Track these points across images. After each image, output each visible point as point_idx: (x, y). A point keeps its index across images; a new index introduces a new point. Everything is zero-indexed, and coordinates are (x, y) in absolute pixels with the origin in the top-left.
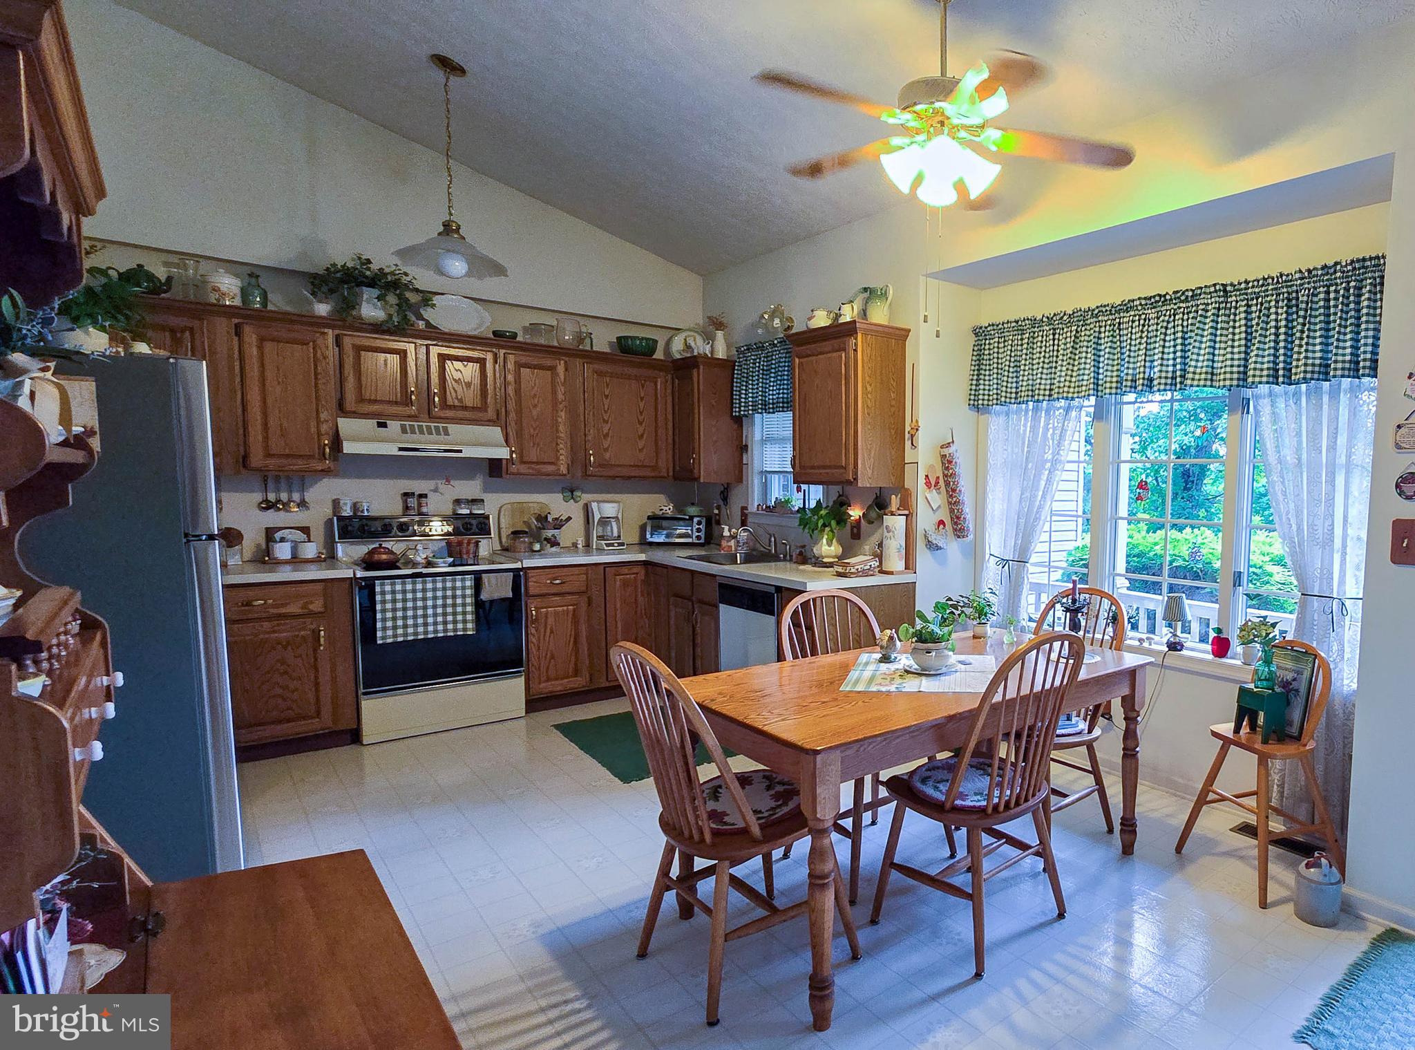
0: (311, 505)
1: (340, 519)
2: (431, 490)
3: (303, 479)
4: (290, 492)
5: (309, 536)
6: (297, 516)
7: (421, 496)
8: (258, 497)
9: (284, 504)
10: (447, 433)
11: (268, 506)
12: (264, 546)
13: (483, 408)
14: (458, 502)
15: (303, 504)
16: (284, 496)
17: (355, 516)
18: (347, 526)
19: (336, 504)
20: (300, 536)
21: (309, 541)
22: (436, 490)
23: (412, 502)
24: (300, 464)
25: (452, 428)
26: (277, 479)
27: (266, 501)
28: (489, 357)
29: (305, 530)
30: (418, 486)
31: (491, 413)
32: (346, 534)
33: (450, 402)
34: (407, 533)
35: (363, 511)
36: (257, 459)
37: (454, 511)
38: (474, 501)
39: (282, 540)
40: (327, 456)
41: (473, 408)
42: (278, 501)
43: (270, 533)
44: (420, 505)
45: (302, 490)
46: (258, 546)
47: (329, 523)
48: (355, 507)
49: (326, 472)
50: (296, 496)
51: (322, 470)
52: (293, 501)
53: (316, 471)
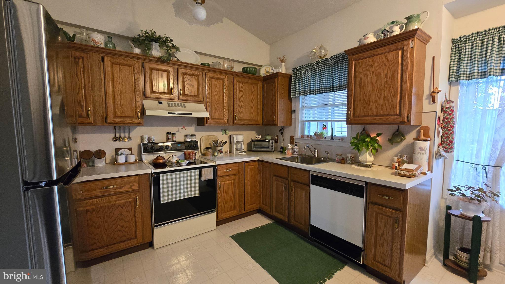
0: (133, 139)
1: (144, 144)
2: (177, 131)
3: (130, 127)
4: (125, 133)
5: (132, 152)
6: (127, 143)
7: (173, 134)
8: (112, 135)
9: (122, 139)
10: (185, 107)
11: (116, 139)
12: (115, 157)
13: (198, 96)
14: (186, 136)
15: (129, 138)
16: (122, 135)
17: (149, 143)
18: (146, 147)
19: (142, 137)
20: (128, 152)
21: (132, 154)
22: (178, 131)
23: (170, 136)
24: (128, 121)
25: (187, 104)
26: (120, 127)
27: (115, 137)
28: (200, 74)
29: (130, 149)
30: (172, 130)
31: (201, 99)
32: (146, 151)
33: (186, 93)
34: (168, 150)
35: (152, 141)
36: (111, 119)
37: (185, 139)
38: (192, 135)
39: (122, 154)
40: (139, 117)
41: (194, 95)
42: (120, 137)
43: (117, 150)
44: (173, 138)
45: (129, 133)
46: (112, 157)
47: (140, 146)
48: (149, 139)
49: (139, 124)
50: (127, 135)
51: (137, 123)
52: (126, 137)
53: (135, 124)
